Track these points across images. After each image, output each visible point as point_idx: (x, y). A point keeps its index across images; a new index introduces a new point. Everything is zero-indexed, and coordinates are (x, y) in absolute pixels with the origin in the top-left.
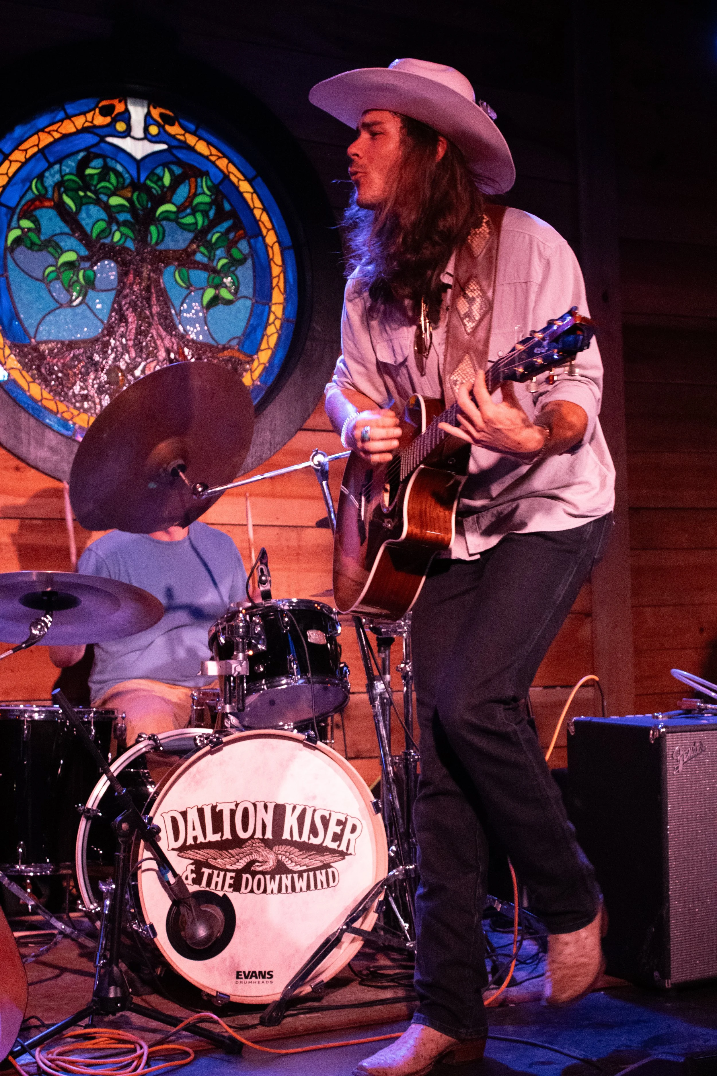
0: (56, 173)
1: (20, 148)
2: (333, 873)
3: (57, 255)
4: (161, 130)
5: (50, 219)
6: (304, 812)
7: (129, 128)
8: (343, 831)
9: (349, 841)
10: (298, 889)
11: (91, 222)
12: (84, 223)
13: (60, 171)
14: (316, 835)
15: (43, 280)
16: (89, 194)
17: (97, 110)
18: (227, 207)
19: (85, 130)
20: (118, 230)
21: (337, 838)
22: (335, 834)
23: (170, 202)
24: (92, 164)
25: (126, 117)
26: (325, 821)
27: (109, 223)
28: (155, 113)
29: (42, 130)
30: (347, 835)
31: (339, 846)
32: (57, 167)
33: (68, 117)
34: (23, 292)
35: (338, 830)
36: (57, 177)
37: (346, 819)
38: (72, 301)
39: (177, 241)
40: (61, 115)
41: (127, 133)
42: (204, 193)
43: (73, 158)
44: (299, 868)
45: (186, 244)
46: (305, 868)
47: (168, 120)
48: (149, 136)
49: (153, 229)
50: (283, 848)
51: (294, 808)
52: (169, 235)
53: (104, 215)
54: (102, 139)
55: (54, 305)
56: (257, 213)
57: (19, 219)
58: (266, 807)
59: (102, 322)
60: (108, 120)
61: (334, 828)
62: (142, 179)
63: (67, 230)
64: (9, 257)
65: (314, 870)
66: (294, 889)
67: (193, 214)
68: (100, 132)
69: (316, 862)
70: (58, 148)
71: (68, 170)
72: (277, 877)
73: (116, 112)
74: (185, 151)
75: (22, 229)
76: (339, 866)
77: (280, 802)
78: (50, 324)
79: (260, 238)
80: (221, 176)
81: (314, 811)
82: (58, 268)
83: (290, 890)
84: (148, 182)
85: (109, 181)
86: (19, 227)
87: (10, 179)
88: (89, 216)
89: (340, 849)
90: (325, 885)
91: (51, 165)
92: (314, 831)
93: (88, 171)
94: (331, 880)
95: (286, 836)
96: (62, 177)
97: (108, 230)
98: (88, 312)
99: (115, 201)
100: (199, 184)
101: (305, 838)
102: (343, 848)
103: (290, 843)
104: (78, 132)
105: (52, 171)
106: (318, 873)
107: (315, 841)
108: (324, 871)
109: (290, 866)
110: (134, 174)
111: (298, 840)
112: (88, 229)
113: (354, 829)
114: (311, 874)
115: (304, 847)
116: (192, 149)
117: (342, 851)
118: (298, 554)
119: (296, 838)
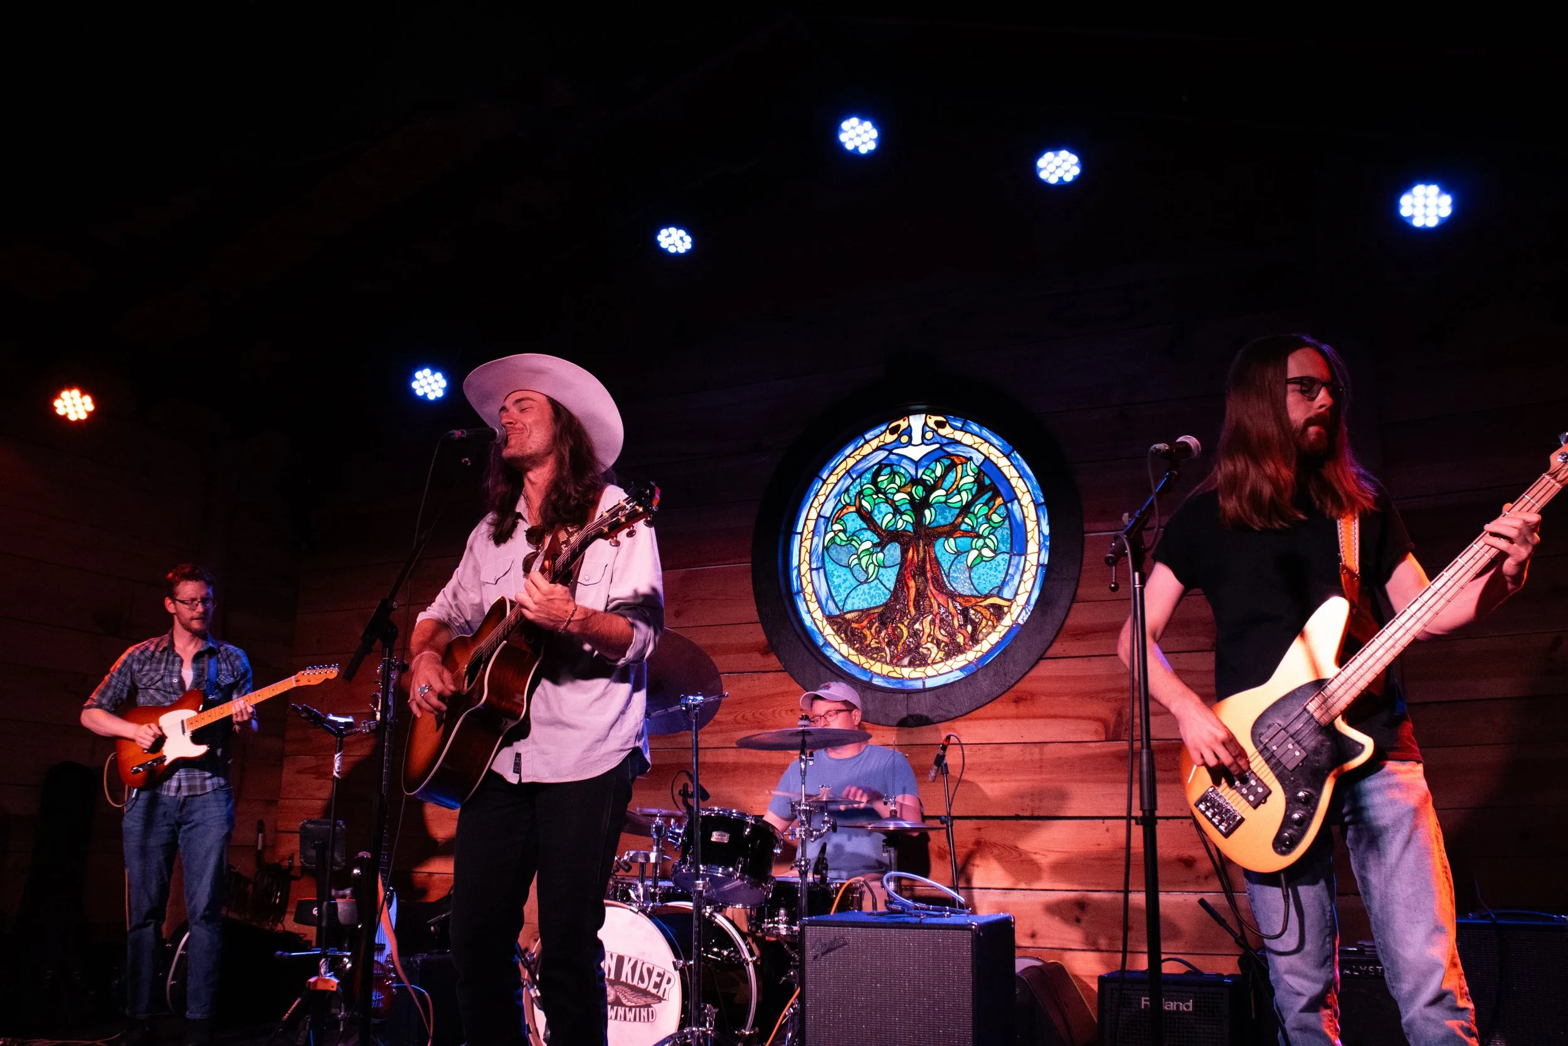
0: (857, 485)
1: (834, 473)
2: (652, 1012)
3: (857, 546)
4: (935, 434)
5: (853, 520)
6: (636, 963)
7: (910, 438)
8: (661, 981)
9: (665, 989)
10: (628, 1019)
11: (881, 516)
12: (876, 518)
13: (860, 483)
14: (643, 982)
15: (848, 566)
16: (880, 495)
17: (888, 431)
18: (987, 482)
19: (878, 448)
20: (901, 518)
21: (657, 986)
22: (656, 983)
23: (941, 488)
24: (883, 473)
25: (908, 431)
26: (650, 972)
27: (894, 516)
28: (931, 421)
29: (849, 456)
30: (664, 985)
31: (658, 992)
32: (858, 481)
33: (867, 442)
34: (835, 577)
35: (658, 980)
36: (859, 488)
37: (664, 973)
38: (867, 579)
39: (946, 518)
40: (862, 441)
41: (910, 443)
42: (968, 475)
43: (869, 472)
44: (629, 1004)
45: (954, 518)
46: (633, 1004)
47: (940, 425)
48: (925, 441)
49: (927, 512)
50: (620, 987)
51: (630, 959)
52: (939, 515)
53: (891, 510)
54: (891, 452)
55: (855, 583)
56: (1013, 482)
57: (832, 525)
58: (612, 956)
59: (890, 591)
60: (896, 436)
61: (655, 979)
62: (919, 476)
63: (865, 526)
64: (825, 553)
65: (640, 1007)
66: (625, 1019)
67: (959, 493)
68: (888, 447)
69: (642, 1002)
70: (859, 466)
71: (865, 482)
72: (615, 1008)
73: (902, 429)
74: (953, 445)
75: (834, 531)
76: (656, 1007)
77: (621, 954)
78: (854, 598)
79: (1016, 501)
80: (983, 457)
81: (643, 963)
82: (859, 556)
83: (623, 1019)
84: (924, 477)
85: (894, 483)
86: (833, 531)
87: (827, 497)
88: (880, 512)
89: (659, 994)
90: (646, 1020)
91: (854, 480)
92: (642, 978)
93: (880, 479)
94: (651, 1016)
95: (623, 979)
96: (861, 487)
97: (894, 520)
98: (880, 585)
99: (899, 497)
100: (965, 469)
101: (635, 983)
102: (660, 994)
103: (626, 984)
104: (874, 451)
105: (855, 484)
106: (642, 1009)
107: (642, 986)
108: (646, 1009)
109: (624, 1001)
110: (913, 472)
111: (631, 983)
112: (879, 522)
113: (669, 981)
114: (638, 1009)
115: (634, 989)
116: (959, 443)
117: (660, 996)
118: (1041, 767)
119: (629, 981)
